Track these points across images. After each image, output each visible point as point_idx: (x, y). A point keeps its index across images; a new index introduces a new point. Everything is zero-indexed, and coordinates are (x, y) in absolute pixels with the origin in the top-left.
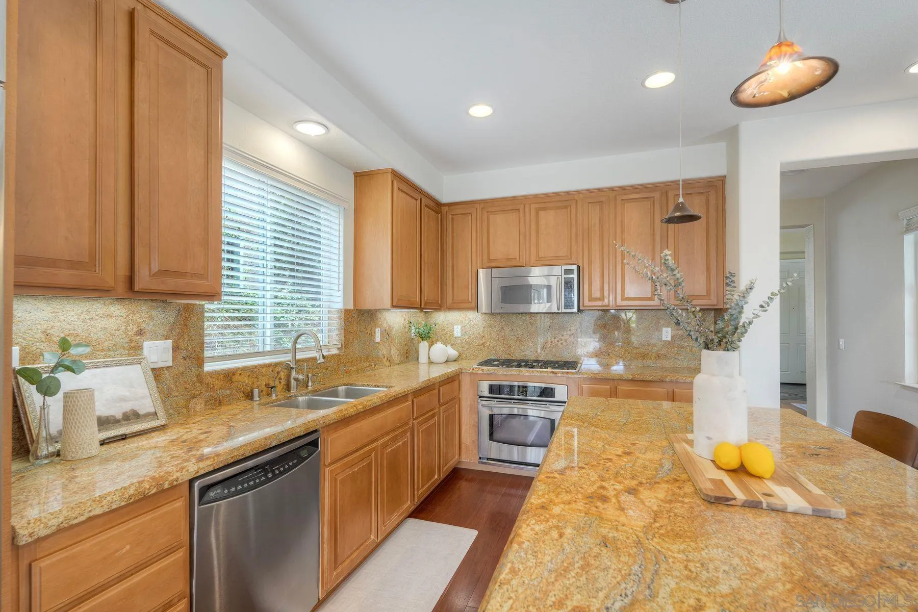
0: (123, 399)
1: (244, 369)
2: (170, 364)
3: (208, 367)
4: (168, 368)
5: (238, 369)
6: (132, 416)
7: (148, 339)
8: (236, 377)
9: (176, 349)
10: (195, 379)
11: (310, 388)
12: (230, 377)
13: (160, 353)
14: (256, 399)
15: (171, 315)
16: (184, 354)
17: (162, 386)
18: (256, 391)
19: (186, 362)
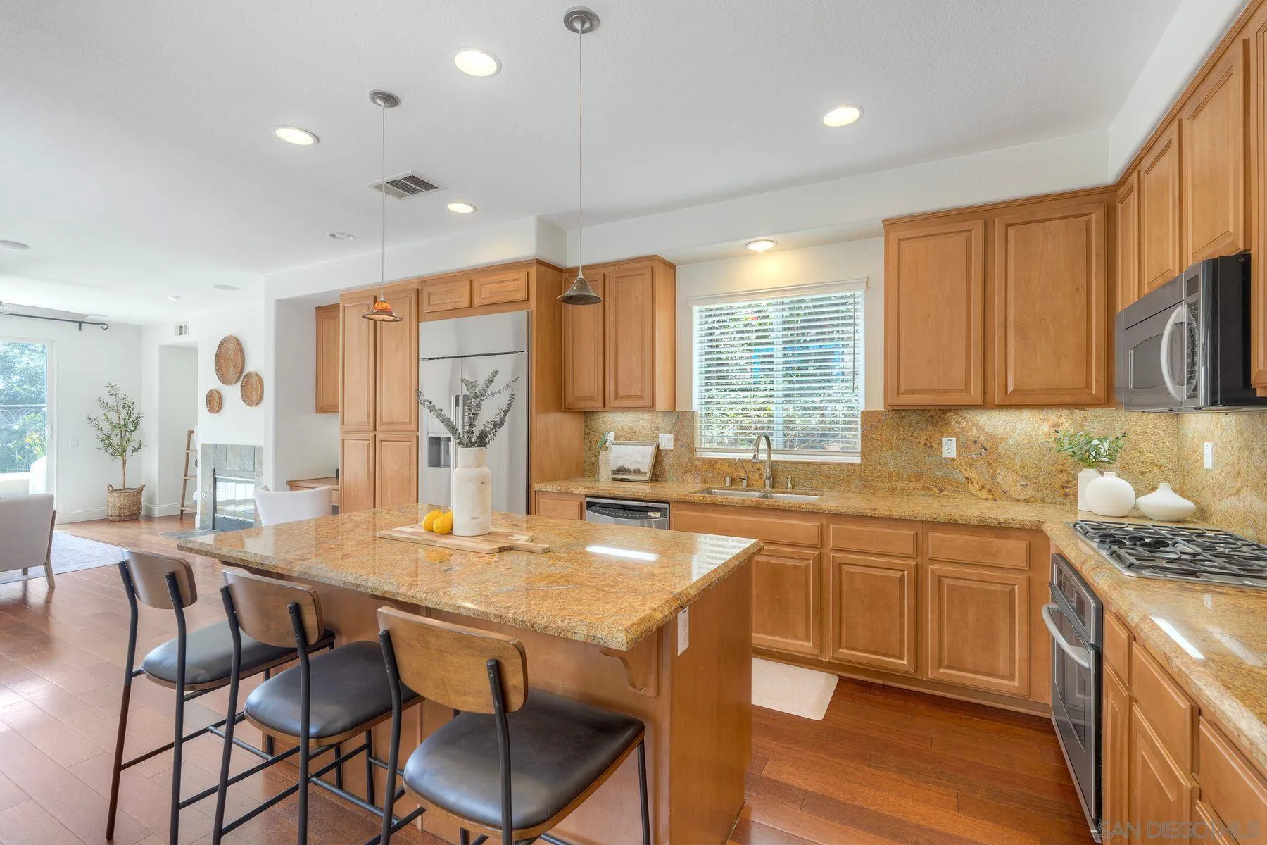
0: (638, 462)
1: (724, 460)
2: (672, 448)
3: (698, 455)
4: (671, 450)
5: (718, 460)
6: (637, 472)
7: (661, 433)
8: (718, 465)
9: (676, 439)
10: (687, 460)
11: (789, 490)
12: (712, 463)
13: (666, 441)
14: (728, 484)
15: (673, 420)
16: (681, 443)
17: (667, 461)
18: (728, 479)
19: (683, 449)
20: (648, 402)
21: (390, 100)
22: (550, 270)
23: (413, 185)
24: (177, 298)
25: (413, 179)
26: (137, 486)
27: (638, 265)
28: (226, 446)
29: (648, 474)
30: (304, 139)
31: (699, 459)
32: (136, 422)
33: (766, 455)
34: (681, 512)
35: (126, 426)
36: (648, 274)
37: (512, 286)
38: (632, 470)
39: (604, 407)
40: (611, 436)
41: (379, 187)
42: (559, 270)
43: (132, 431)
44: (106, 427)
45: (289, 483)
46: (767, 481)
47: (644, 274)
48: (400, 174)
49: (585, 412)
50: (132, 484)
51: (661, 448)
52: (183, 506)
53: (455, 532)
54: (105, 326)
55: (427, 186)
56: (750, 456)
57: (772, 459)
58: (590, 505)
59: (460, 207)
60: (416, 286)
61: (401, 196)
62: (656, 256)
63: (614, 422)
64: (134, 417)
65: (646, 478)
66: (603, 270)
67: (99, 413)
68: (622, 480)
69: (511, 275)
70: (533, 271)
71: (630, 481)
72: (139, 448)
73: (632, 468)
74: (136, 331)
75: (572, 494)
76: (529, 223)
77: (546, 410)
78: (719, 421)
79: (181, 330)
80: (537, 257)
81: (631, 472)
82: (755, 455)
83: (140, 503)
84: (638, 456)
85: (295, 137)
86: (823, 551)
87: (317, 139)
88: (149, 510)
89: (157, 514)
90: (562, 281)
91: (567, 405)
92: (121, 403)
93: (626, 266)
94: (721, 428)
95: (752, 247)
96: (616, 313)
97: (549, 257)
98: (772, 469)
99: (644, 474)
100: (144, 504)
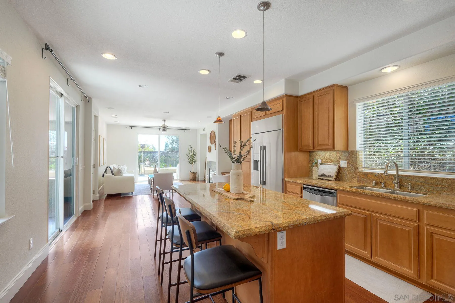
0: (330, 172)
1: (372, 173)
2: (346, 167)
3: (360, 170)
4: (346, 168)
5: (369, 173)
6: (329, 176)
7: (341, 160)
8: (369, 176)
9: (348, 163)
10: (354, 172)
11: (409, 190)
12: (366, 175)
13: (344, 164)
14: (374, 185)
15: (347, 154)
16: (351, 165)
17: (345, 172)
18: (374, 182)
19: (351, 167)
20: (332, 147)
21: (221, 54)
22: (292, 98)
23: (240, 78)
24: (200, 121)
25: (238, 76)
26: (195, 172)
27: (327, 90)
28: (212, 162)
29: (334, 177)
30: (206, 72)
31: (359, 172)
32: (195, 155)
33: (395, 172)
34: (342, 195)
35: (193, 156)
36: (331, 92)
37: (278, 105)
38: (327, 175)
39: (314, 149)
40: (319, 161)
41: (231, 81)
42: (297, 97)
43: (194, 157)
44: (189, 156)
45: (222, 173)
46: (396, 185)
47: (330, 93)
48: (235, 76)
49: (309, 151)
50: (194, 171)
51: (341, 167)
52: (205, 178)
53: (231, 191)
54: (189, 130)
55: (245, 77)
56: (382, 172)
57: (399, 174)
58: (305, 188)
59: (258, 82)
60: (251, 110)
61: (238, 82)
62: (335, 84)
63: (321, 156)
64: (195, 153)
65: (333, 179)
66: (313, 94)
67: (188, 152)
68: (322, 179)
69: (277, 102)
70: (285, 99)
71: (326, 180)
72: (196, 162)
73: (327, 174)
74: (196, 131)
75: (298, 183)
76: (282, 82)
77: (290, 150)
78: (386, 155)
79: (204, 130)
80: (286, 94)
81: (327, 176)
82: (385, 172)
83: (196, 176)
84: (331, 170)
85: (204, 72)
86: (420, 224)
87: (210, 71)
88: (198, 178)
89: (199, 180)
90: (298, 101)
91: (300, 148)
92: (192, 150)
93: (322, 91)
94: (386, 158)
95: (384, 71)
96: (318, 110)
97: (291, 93)
98: (399, 179)
99: (333, 177)
100: (197, 177)
